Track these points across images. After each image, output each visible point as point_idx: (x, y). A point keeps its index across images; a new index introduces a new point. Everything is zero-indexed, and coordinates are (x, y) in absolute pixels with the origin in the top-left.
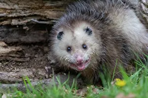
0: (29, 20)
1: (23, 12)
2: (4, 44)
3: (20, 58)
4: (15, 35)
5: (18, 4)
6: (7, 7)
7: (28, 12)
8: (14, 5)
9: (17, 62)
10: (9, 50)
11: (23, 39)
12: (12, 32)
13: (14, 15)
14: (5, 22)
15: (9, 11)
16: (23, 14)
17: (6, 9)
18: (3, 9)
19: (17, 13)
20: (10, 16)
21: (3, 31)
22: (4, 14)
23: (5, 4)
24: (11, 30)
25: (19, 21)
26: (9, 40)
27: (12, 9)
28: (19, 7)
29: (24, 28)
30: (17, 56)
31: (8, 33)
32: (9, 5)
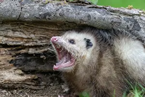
0: (46, 50)
1: (39, 42)
2: (21, 72)
3: (36, 86)
4: (33, 63)
5: (35, 34)
6: (24, 36)
7: (44, 41)
8: (30, 34)
9: (31, 89)
10: (25, 77)
11: (41, 67)
12: (30, 61)
13: (31, 44)
14: (22, 50)
15: (26, 40)
16: (39, 43)
17: (22, 38)
18: (19, 37)
19: (34, 42)
20: (27, 45)
21: (21, 59)
22: (21, 43)
23: (22, 33)
24: (29, 58)
25: (37, 50)
26: (27, 68)
27: (28, 38)
28: (36, 37)
29: (42, 57)
30: (33, 83)
31: (25, 62)
32: (26, 35)
